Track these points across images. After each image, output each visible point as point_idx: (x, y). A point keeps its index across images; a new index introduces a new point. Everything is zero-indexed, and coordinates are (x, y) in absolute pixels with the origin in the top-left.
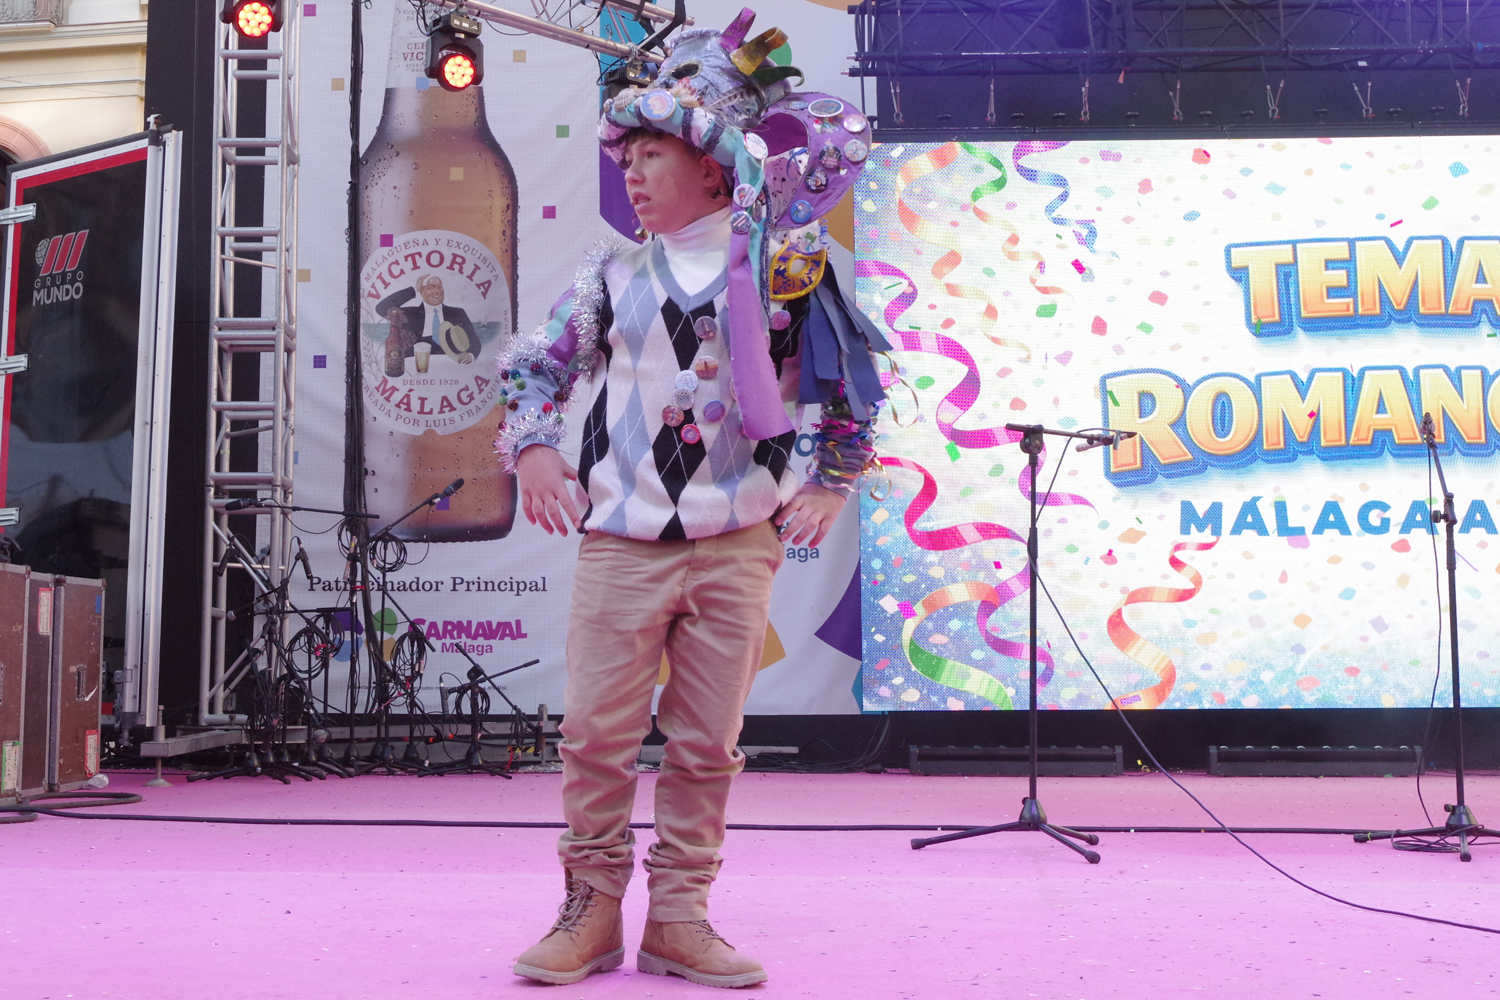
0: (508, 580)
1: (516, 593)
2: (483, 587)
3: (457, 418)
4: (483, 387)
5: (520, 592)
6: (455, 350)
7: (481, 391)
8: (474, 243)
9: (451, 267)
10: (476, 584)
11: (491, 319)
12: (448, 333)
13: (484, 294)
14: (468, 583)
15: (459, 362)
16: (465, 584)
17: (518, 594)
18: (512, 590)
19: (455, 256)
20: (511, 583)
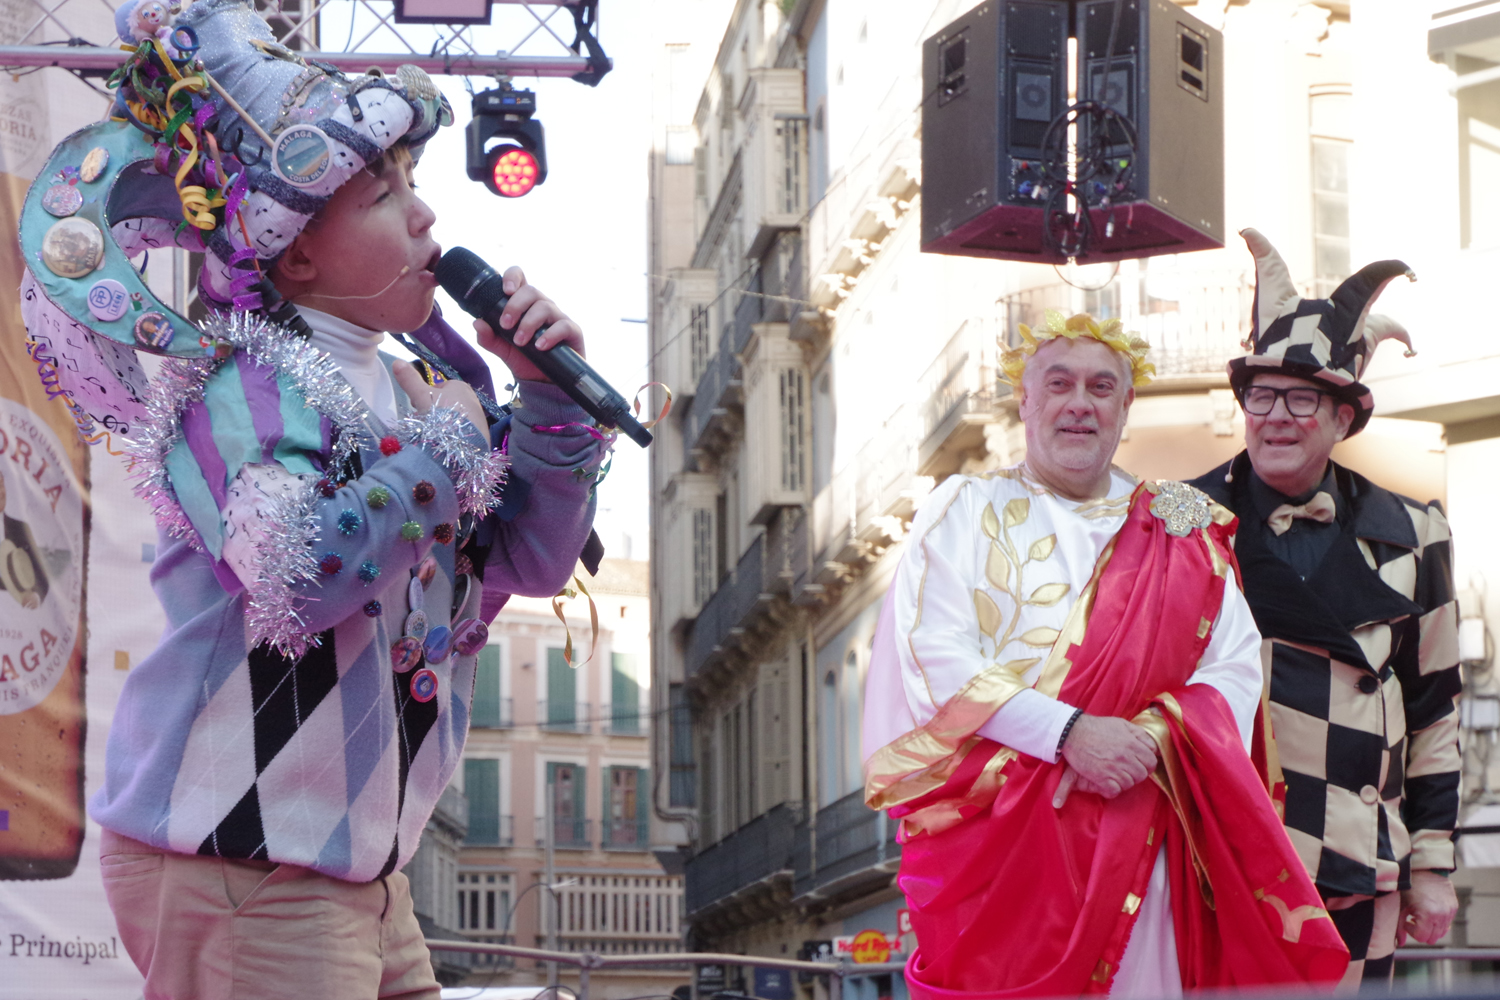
0: (75, 941)
1: (83, 959)
2: (46, 951)
3: (21, 691)
4: (49, 646)
5: (90, 960)
6: (20, 588)
7: (47, 652)
8: (42, 428)
9: (14, 458)
10: (39, 946)
11: (60, 546)
12: (9, 558)
13: (53, 505)
14: (30, 943)
15: (24, 604)
16: (26, 945)
17: (87, 963)
18: (80, 956)
19: (20, 442)
20: (79, 944)
